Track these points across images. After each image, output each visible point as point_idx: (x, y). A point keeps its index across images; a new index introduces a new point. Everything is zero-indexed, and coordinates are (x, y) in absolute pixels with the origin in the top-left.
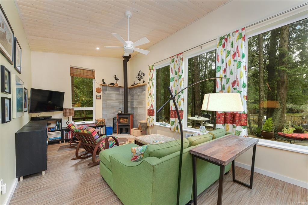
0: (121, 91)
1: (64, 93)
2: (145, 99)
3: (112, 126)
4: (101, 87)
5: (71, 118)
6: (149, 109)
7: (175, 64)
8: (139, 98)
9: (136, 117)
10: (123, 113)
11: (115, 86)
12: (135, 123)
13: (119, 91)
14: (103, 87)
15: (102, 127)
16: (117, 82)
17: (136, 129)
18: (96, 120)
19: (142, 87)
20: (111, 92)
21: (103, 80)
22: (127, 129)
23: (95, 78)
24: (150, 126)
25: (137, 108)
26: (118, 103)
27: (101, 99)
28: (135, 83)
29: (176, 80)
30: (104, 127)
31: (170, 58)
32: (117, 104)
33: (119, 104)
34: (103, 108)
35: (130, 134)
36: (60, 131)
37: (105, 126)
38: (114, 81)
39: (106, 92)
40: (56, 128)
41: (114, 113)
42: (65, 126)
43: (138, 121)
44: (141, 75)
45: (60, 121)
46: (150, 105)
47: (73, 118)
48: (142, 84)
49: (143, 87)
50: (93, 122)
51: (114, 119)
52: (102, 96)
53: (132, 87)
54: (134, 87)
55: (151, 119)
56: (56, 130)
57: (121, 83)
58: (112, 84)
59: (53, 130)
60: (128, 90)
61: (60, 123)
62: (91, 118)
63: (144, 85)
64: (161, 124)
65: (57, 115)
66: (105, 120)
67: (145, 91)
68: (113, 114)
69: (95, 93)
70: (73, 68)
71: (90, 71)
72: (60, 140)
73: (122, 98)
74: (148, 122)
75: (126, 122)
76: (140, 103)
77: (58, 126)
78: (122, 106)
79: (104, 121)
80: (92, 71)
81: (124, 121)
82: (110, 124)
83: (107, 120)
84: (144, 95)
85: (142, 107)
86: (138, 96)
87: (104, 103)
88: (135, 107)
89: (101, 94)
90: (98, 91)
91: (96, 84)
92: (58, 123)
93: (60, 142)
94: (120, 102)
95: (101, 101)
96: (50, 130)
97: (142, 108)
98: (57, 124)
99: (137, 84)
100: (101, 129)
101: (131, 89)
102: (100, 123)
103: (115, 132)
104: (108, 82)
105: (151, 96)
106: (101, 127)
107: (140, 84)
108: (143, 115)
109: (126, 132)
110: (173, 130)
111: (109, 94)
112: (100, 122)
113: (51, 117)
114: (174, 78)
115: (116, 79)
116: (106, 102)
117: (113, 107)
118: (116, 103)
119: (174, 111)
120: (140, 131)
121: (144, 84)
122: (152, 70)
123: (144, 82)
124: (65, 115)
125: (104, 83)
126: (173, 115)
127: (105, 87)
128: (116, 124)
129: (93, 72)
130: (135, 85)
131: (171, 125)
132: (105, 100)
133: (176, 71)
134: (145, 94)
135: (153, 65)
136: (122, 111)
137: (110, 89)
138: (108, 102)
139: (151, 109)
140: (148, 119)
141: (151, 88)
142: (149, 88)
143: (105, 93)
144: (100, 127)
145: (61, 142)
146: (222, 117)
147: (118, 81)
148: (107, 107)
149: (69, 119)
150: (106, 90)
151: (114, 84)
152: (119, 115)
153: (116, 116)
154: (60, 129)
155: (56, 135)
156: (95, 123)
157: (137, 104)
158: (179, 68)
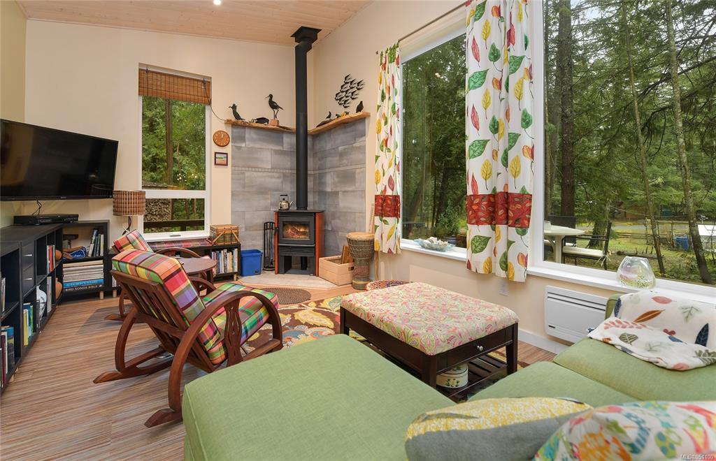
0: (289, 141)
2: (362, 163)
3: (260, 248)
4: (229, 130)
5: (140, 220)
6: (378, 193)
7: (487, 24)
8: (345, 161)
9: (333, 222)
10: (294, 208)
11: (271, 127)
12: (331, 240)
13: (281, 143)
14: (235, 130)
15: (230, 249)
16: (275, 116)
17: (333, 261)
18: (212, 229)
19: (353, 127)
20: (258, 145)
21: (234, 107)
22: (306, 258)
23: (210, 103)
24: (385, 251)
25: (336, 193)
26: (278, 178)
27: (227, 165)
28: (329, 117)
29: (498, 83)
30: (236, 251)
32: (274, 181)
33: (282, 182)
34: (233, 195)
35: (315, 272)
36: (101, 261)
37: (238, 246)
38: (268, 113)
39: (243, 145)
40: (90, 252)
41: (266, 209)
43: (340, 233)
44: (350, 88)
45: (102, 228)
46: (385, 181)
47: (144, 223)
49: (359, 127)
50: (204, 233)
51: (267, 226)
52: (233, 158)
53: (319, 128)
54: (329, 127)
55: (387, 228)
56: (90, 256)
57: (287, 118)
58: (262, 120)
59: (82, 257)
60: (309, 139)
61: (102, 236)
62: (199, 225)
63: (362, 119)
64: (423, 247)
65: (96, 211)
66: (237, 229)
67: (363, 138)
68: (262, 211)
69: (211, 148)
70: (147, 71)
71: (198, 80)
72: (101, 289)
73: (289, 163)
74: (377, 237)
75: (302, 237)
76: (348, 177)
77: (97, 243)
78: (290, 188)
79: (237, 234)
80: (204, 82)
81: (297, 235)
82: (254, 242)
83: (246, 230)
84: (362, 149)
85: (352, 188)
86: (341, 155)
87: (237, 178)
88: (329, 189)
89: (228, 150)
90: (220, 140)
91: (215, 121)
92: (97, 235)
93: (102, 294)
94: (285, 176)
95: (226, 172)
96: (70, 257)
97: (353, 191)
98: (94, 238)
99: (338, 116)
100: (226, 257)
101: (317, 135)
102: (224, 237)
103: (268, 267)
104: (248, 116)
105: (389, 150)
106: (226, 251)
107: (347, 117)
108: (358, 215)
109: (302, 269)
110: (480, 271)
111: (251, 150)
112: (224, 235)
113: (77, 216)
114: (484, 74)
115: (273, 105)
116: (243, 173)
117: (263, 191)
118: (271, 177)
119: (484, 196)
120: (347, 265)
121: (360, 113)
122: (391, 62)
123: (360, 108)
124: (117, 212)
125: (237, 116)
126: (481, 214)
127: (242, 130)
128: (271, 243)
129: (206, 83)
130: (331, 121)
131: (474, 251)
132: (240, 168)
133: (493, 47)
134: (365, 146)
135: (395, 47)
136: (289, 204)
137: (254, 136)
138: (247, 174)
139: (389, 192)
140: (376, 227)
141: (386, 123)
142: (379, 123)
143: (239, 148)
144: (223, 249)
145: (105, 296)
147: (280, 113)
148: (246, 189)
149: (130, 225)
150: (242, 139)
151: (267, 121)
152: (280, 214)
153: (273, 219)
154: (102, 254)
155: (91, 273)
156: (210, 238)
157: (336, 180)
158: (510, 30)
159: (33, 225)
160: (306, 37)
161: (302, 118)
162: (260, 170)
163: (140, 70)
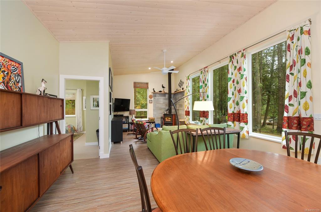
0: (167, 96)
1: (130, 100)
2: (183, 102)
3: (160, 123)
4: (152, 94)
5: (134, 116)
6: (186, 110)
7: (202, 76)
8: (180, 102)
10: (168, 113)
11: (163, 93)
13: (165, 97)
14: (154, 94)
15: (153, 123)
16: (164, 90)
18: (149, 118)
19: (182, 93)
21: (154, 89)
23: (148, 88)
24: (187, 124)
25: (179, 109)
29: (204, 88)
31: (200, 70)
33: (165, 107)
34: (153, 110)
36: (128, 124)
37: (155, 122)
39: (156, 98)
41: (161, 113)
42: (130, 121)
44: (181, 84)
45: (128, 117)
46: (187, 107)
48: (182, 90)
50: (147, 119)
51: (161, 118)
52: (153, 101)
54: (176, 93)
55: (187, 118)
56: (126, 123)
57: (167, 90)
58: (160, 91)
59: (124, 123)
60: (172, 96)
62: (146, 117)
63: (184, 92)
64: (195, 123)
65: (126, 114)
67: (184, 96)
69: (148, 99)
70: (135, 83)
71: (145, 83)
72: (128, 130)
73: (167, 101)
74: (185, 121)
76: (181, 106)
77: (127, 120)
79: (154, 119)
80: (147, 83)
81: (168, 120)
82: (159, 122)
83: (157, 118)
85: (181, 108)
86: (180, 100)
87: (154, 106)
89: (152, 99)
90: (151, 97)
91: (149, 92)
94: (166, 105)
95: (152, 104)
99: (179, 90)
101: (174, 94)
104: (157, 91)
108: (183, 115)
111: (158, 99)
112: (151, 120)
113: (123, 115)
114: (202, 86)
115: (163, 87)
117: (161, 109)
118: (163, 105)
122: (188, 79)
123: (183, 89)
124: (130, 114)
125: (154, 91)
128: (163, 122)
130: (177, 91)
132: (155, 104)
133: (203, 81)
134: (184, 98)
135: (189, 76)
137: (158, 95)
138: (157, 105)
139: (188, 110)
140: (185, 118)
142: (186, 93)
143: (155, 98)
144: (151, 123)
146: (232, 117)
148: (157, 109)
149: (132, 117)
150: (156, 96)
151: (162, 91)
152: (164, 115)
155: (126, 126)
156: (148, 120)
157: (179, 106)
158: (205, 78)
159: (117, 116)
161: (170, 91)
162: (160, 104)
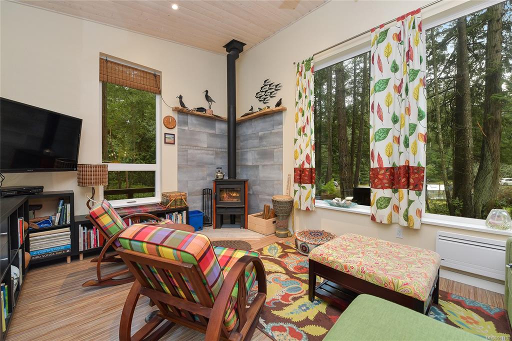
0: (222, 127)
1: (80, 121)
2: (280, 145)
4: (175, 116)
5: (101, 190)
6: (297, 166)
7: (388, 46)
8: (264, 143)
9: (254, 188)
10: (226, 178)
11: (208, 115)
12: (253, 202)
13: (214, 128)
14: (180, 116)
15: (180, 211)
16: (210, 107)
17: (257, 216)
18: (162, 195)
19: (272, 118)
20: (197, 129)
21: (181, 97)
22: (234, 215)
23: (160, 93)
24: (303, 208)
25: (257, 167)
26: (212, 155)
27: (174, 144)
28: (252, 109)
29: (398, 89)
30: (184, 213)
31: (373, 30)
32: (209, 157)
33: (215, 158)
34: (179, 167)
35: (244, 225)
36: (68, 229)
37: (186, 209)
38: (204, 104)
39: (187, 128)
40: (57, 221)
41: (203, 179)
42: (81, 210)
43: (260, 196)
44: (268, 89)
45: (68, 198)
46: (302, 158)
47: (104, 191)
48: (274, 109)
49: (277, 118)
50: (157, 199)
51: (205, 192)
52: (178, 138)
53: (243, 118)
54: (251, 117)
55: (305, 193)
56: (56, 224)
57: (220, 109)
58: (201, 109)
59: (49, 226)
60: (238, 125)
61: (69, 206)
62: (151, 191)
63: (280, 112)
66: (185, 195)
67: (280, 126)
69: (161, 129)
71: (150, 73)
72: (68, 254)
73: (222, 144)
74: (296, 199)
75: (235, 200)
76: (266, 155)
77: (63, 212)
78: (223, 162)
79: (185, 199)
80: (155, 76)
81: (231, 198)
82: (195, 205)
83: (189, 195)
84: (280, 134)
85: (272, 163)
86: (261, 138)
87: (181, 154)
88: (250, 164)
89: (175, 131)
90: (169, 123)
91: (164, 107)
92: (63, 205)
93: (69, 259)
94: (217, 153)
95: (175, 148)
96: (36, 226)
97: (272, 165)
98: (60, 208)
99: (260, 109)
100: (177, 218)
101: (242, 122)
102: (176, 202)
103: (205, 224)
104: (191, 105)
105: (306, 135)
106: (177, 213)
107: (269, 110)
108: (276, 182)
109: (231, 223)
110: (385, 221)
111: (193, 133)
113: (42, 187)
114: (386, 81)
116: (187, 151)
117: (201, 165)
118: (207, 154)
119: (387, 169)
120: (272, 220)
122: (307, 70)
123: (279, 104)
124: (81, 183)
126: (385, 181)
127: (185, 117)
129: (156, 77)
130: (253, 113)
131: (379, 208)
132: (184, 147)
133: (394, 63)
134: (282, 133)
135: (310, 60)
136: (223, 175)
137: (195, 121)
138: (189, 151)
139: (307, 166)
140: (295, 191)
141: (303, 115)
142: (297, 114)
143: (184, 130)
144: (174, 212)
145: (72, 260)
147: (213, 105)
148: (189, 163)
149: (94, 194)
150: (186, 123)
152: (217, 182)
153: (211, 186)
154: (68, 222)
155: (59, 240)
156: (162, 203)
157: (257, 157)
158: (409, 51)
160: (234, 48)
161: (232, 110)
162: (199, 148)
163: (100, 59)
